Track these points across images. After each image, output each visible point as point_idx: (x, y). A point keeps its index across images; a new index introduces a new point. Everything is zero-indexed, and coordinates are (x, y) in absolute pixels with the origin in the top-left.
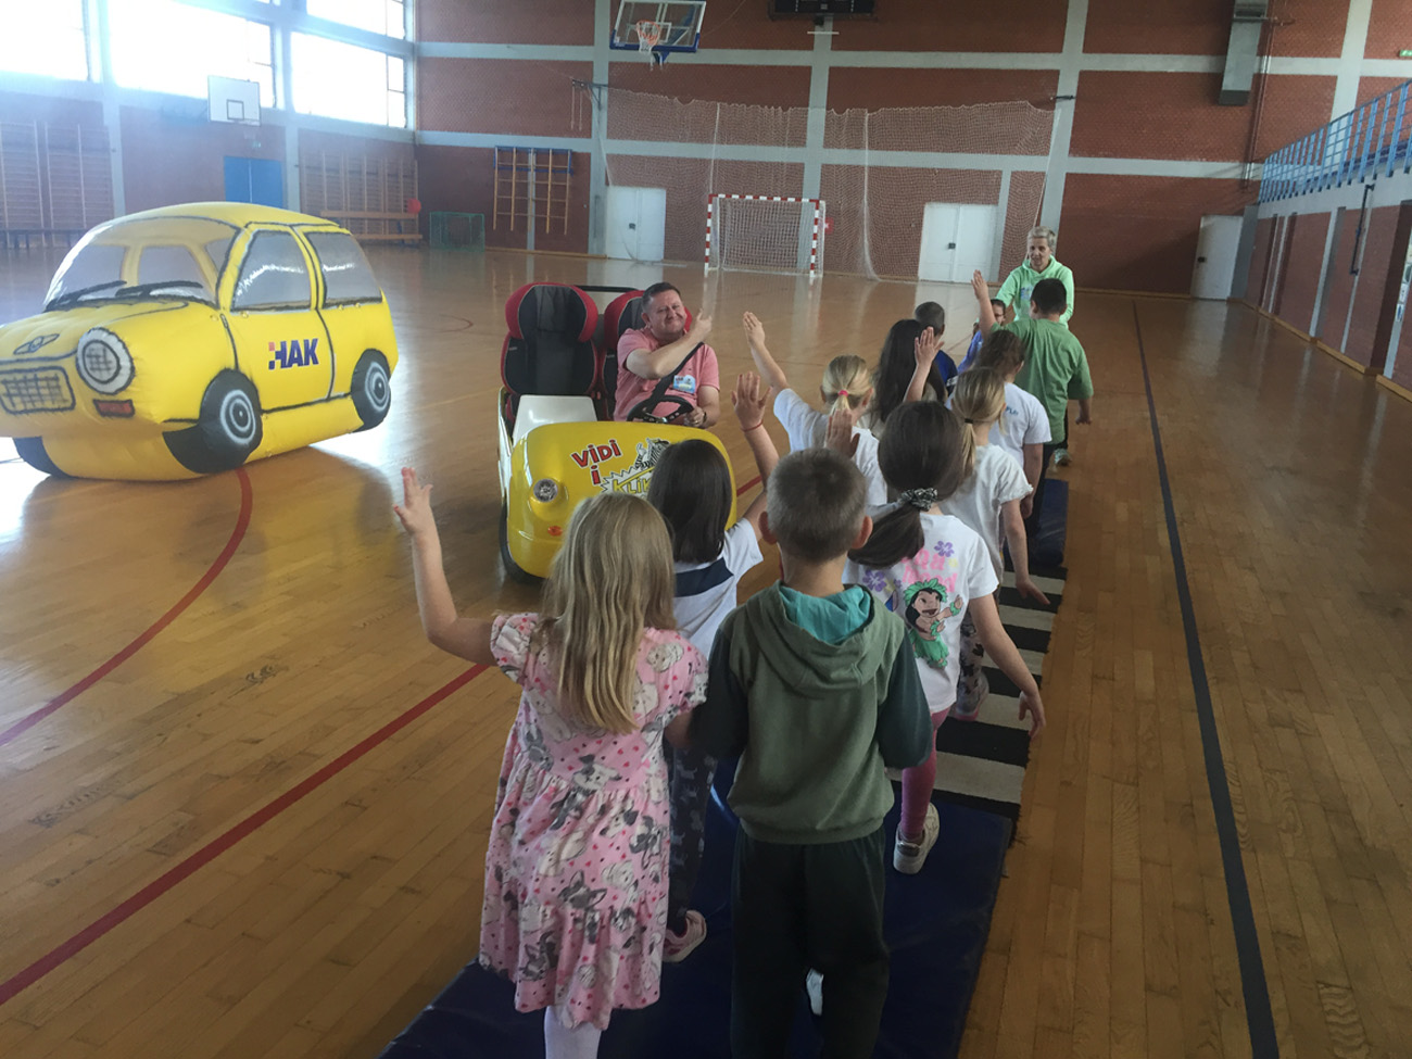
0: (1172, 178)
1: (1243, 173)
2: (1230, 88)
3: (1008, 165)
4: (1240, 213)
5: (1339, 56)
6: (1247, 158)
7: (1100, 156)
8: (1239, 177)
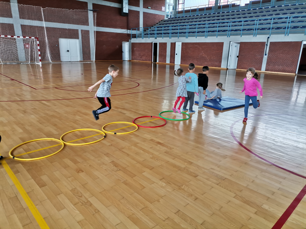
0: (116, 33)
1: (128, 32)
2: (125, 12)
3: (80, 28)
4: (128, 41)
5: (139, 7)
6: (128, 28)
7: (100, 27)
8: (127, 33)
